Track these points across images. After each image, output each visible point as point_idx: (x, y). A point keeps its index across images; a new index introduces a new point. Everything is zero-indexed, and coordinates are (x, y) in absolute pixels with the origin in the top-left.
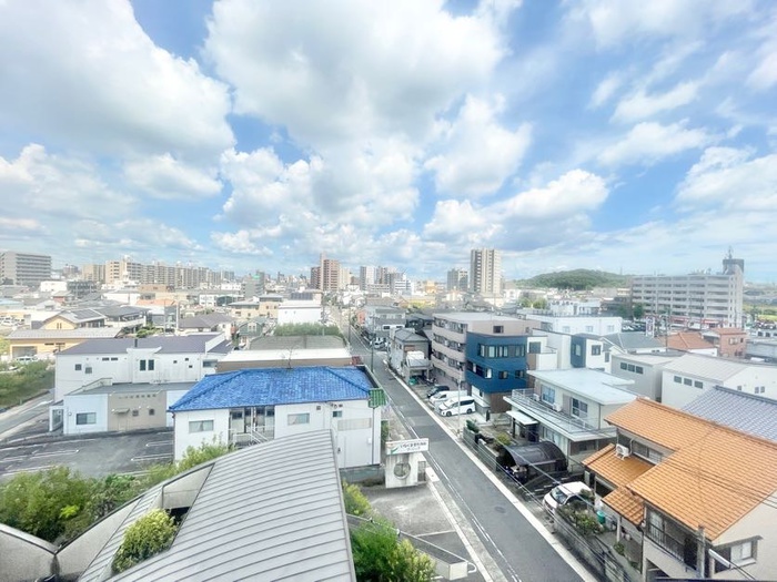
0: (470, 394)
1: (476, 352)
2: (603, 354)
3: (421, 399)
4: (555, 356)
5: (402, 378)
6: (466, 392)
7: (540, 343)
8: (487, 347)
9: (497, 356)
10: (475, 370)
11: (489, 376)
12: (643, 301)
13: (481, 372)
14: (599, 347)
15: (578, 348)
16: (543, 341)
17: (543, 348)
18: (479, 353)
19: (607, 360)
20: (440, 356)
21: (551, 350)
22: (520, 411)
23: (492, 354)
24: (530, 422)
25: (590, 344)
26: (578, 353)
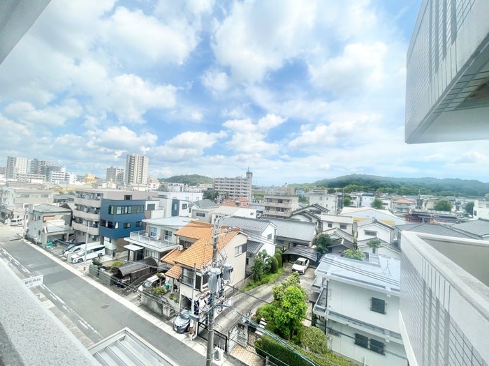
0: (102, 243)
1: (107, 212)
2: (188, 209)
3: (56, 256)
4: (163, 211)
5: (39, 244)
6: (100, 242)
7: (154, 205)
8: (116, 207)
9: (123, 213)
10: (107, 225)
11: (117, 227)
12: (218, 189)
13: (111, 226)
14: (186, 205)
15: (176, 205)
16: (157, 203)
17: (156, 207)
18: (110, 213)
19: (190, 212)
20: (80, 221)
21: (161, 207)
22: (134, 244)
23: (119, 212)
24: (138, 248)
25: (181, 204)
26: (175, 209)
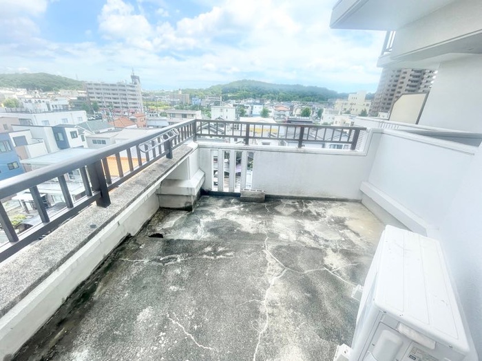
2: (79, 137)
4: (43, 144)
7: (24, 137)
12: (96, 99)
14: (75, 132)
15: (60, 135)
16: (27, 134)
17: (29, 140)
19: (83, 140)
